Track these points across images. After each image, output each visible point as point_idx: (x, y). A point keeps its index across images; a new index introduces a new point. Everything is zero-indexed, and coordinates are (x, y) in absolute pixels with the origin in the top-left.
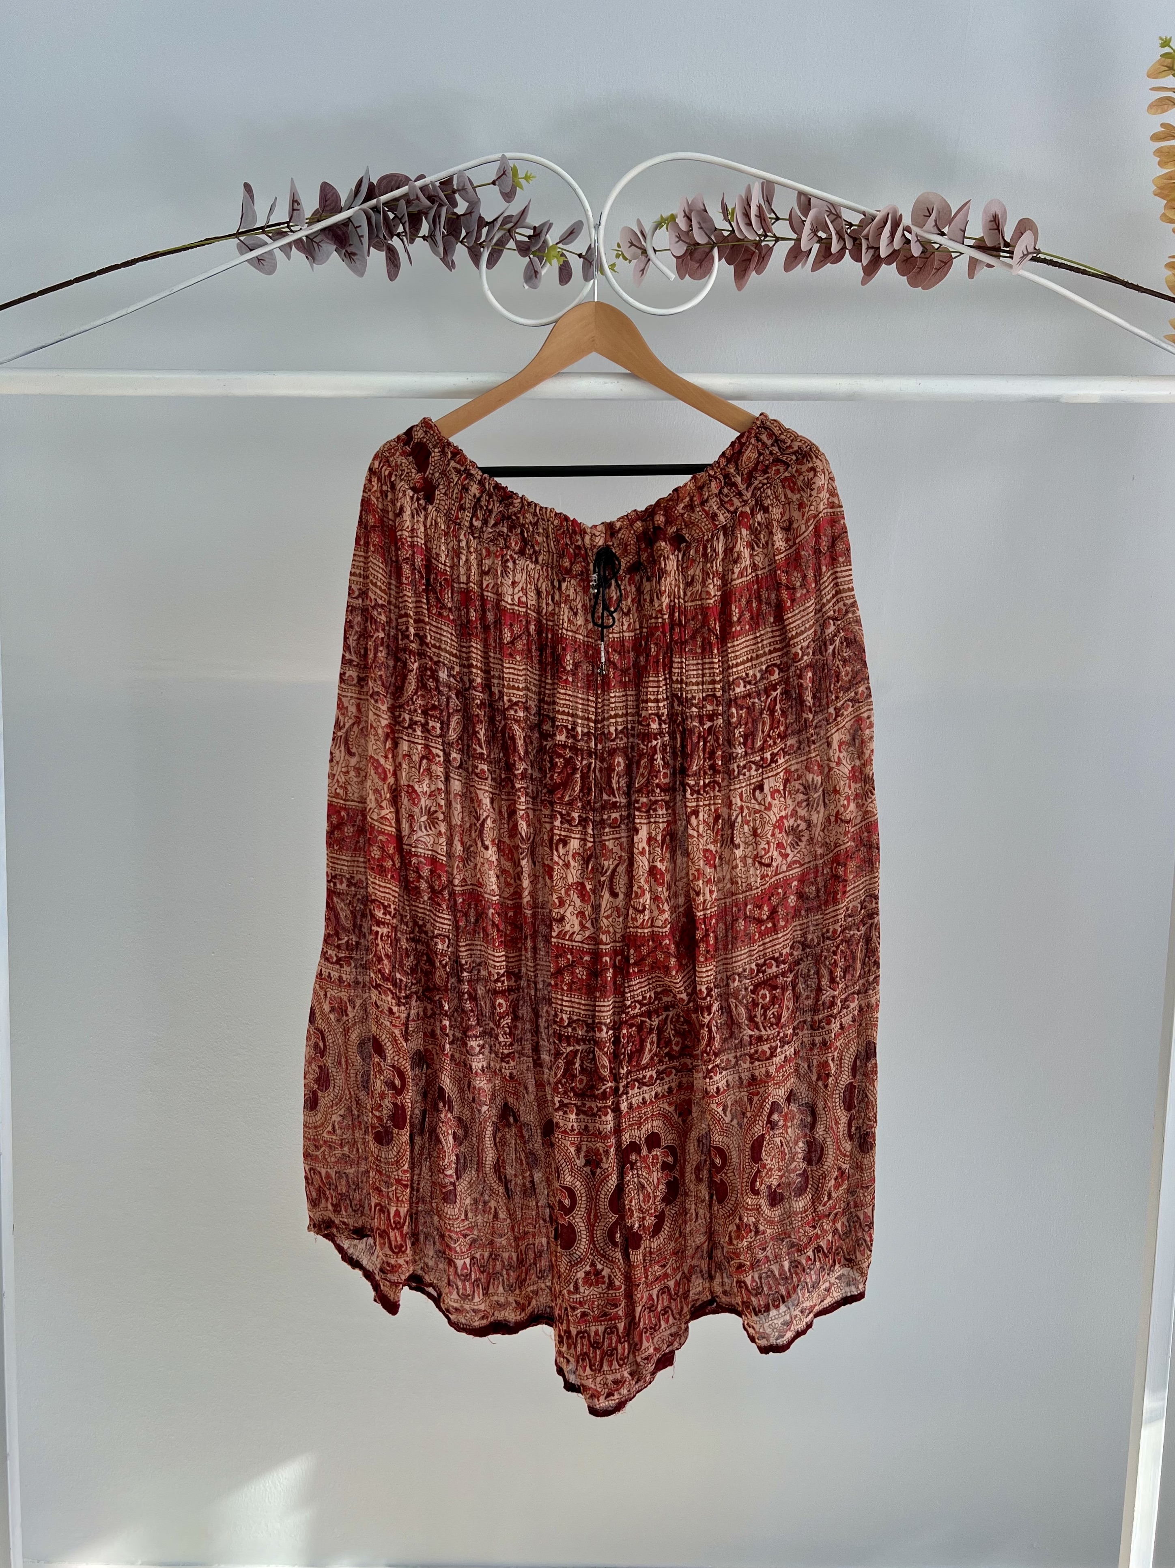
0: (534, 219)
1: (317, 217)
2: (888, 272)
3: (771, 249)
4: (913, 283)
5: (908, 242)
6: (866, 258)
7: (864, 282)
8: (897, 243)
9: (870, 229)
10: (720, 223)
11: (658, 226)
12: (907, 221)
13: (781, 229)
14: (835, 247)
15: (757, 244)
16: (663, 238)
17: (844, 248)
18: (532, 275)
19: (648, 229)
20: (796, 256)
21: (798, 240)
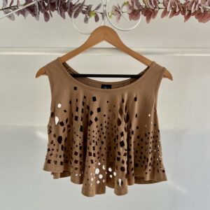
0: (87, 4)
1: (25, 4)
2: (193, 18)
3: (157, 11)
4: (200, 21)
5: (200, 9)
6: (187, 13)
7: (185, 21)
8: (197, 9)
9: (189, 4)
10: (142, 4)
11: (124, 5)
12: (199, 2)
13: (161, 6)
14: (177, 10)
15: (154, 10)
16: (125, 9)
17: (180, 10)
18: (86, 20)
19: (120, 6)
20: (165, 13)
21: (166, 8)
